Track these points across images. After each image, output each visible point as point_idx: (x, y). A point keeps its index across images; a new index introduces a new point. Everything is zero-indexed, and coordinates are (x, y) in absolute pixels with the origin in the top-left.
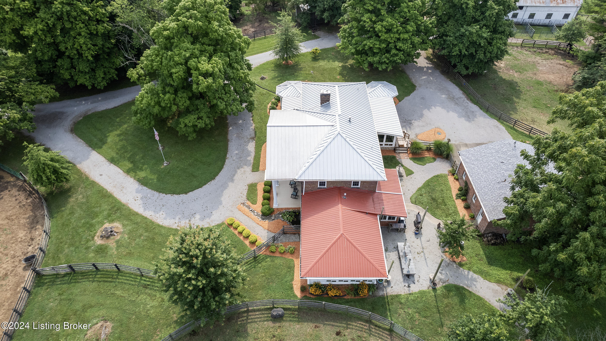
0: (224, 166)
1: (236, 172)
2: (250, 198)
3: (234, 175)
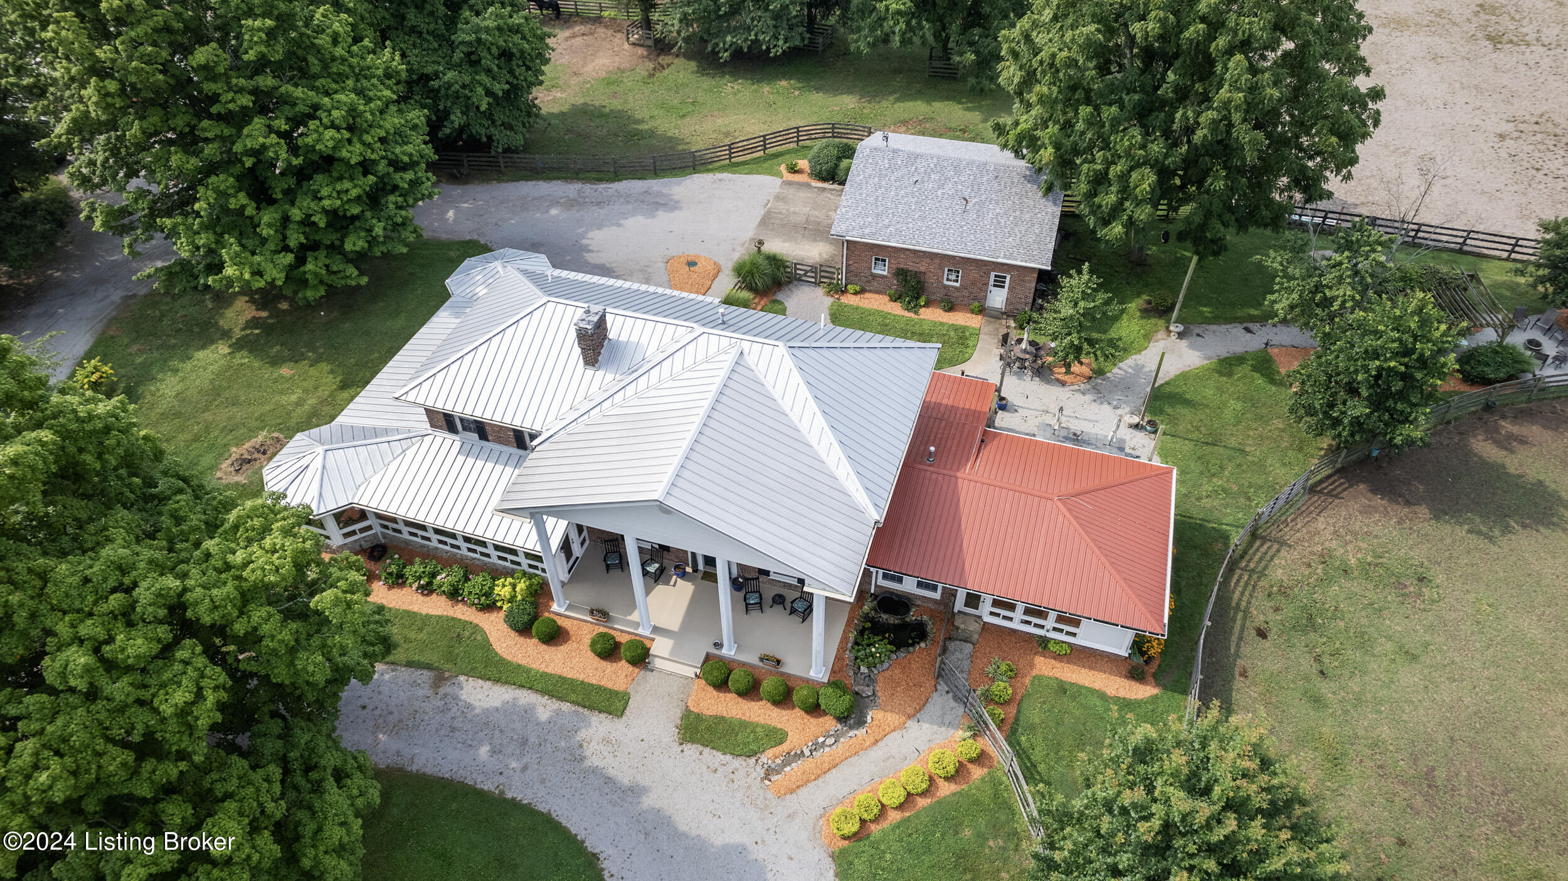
0: (542, 808)
1: (595, 770)
2: (753, 747)
3: (608, 780)
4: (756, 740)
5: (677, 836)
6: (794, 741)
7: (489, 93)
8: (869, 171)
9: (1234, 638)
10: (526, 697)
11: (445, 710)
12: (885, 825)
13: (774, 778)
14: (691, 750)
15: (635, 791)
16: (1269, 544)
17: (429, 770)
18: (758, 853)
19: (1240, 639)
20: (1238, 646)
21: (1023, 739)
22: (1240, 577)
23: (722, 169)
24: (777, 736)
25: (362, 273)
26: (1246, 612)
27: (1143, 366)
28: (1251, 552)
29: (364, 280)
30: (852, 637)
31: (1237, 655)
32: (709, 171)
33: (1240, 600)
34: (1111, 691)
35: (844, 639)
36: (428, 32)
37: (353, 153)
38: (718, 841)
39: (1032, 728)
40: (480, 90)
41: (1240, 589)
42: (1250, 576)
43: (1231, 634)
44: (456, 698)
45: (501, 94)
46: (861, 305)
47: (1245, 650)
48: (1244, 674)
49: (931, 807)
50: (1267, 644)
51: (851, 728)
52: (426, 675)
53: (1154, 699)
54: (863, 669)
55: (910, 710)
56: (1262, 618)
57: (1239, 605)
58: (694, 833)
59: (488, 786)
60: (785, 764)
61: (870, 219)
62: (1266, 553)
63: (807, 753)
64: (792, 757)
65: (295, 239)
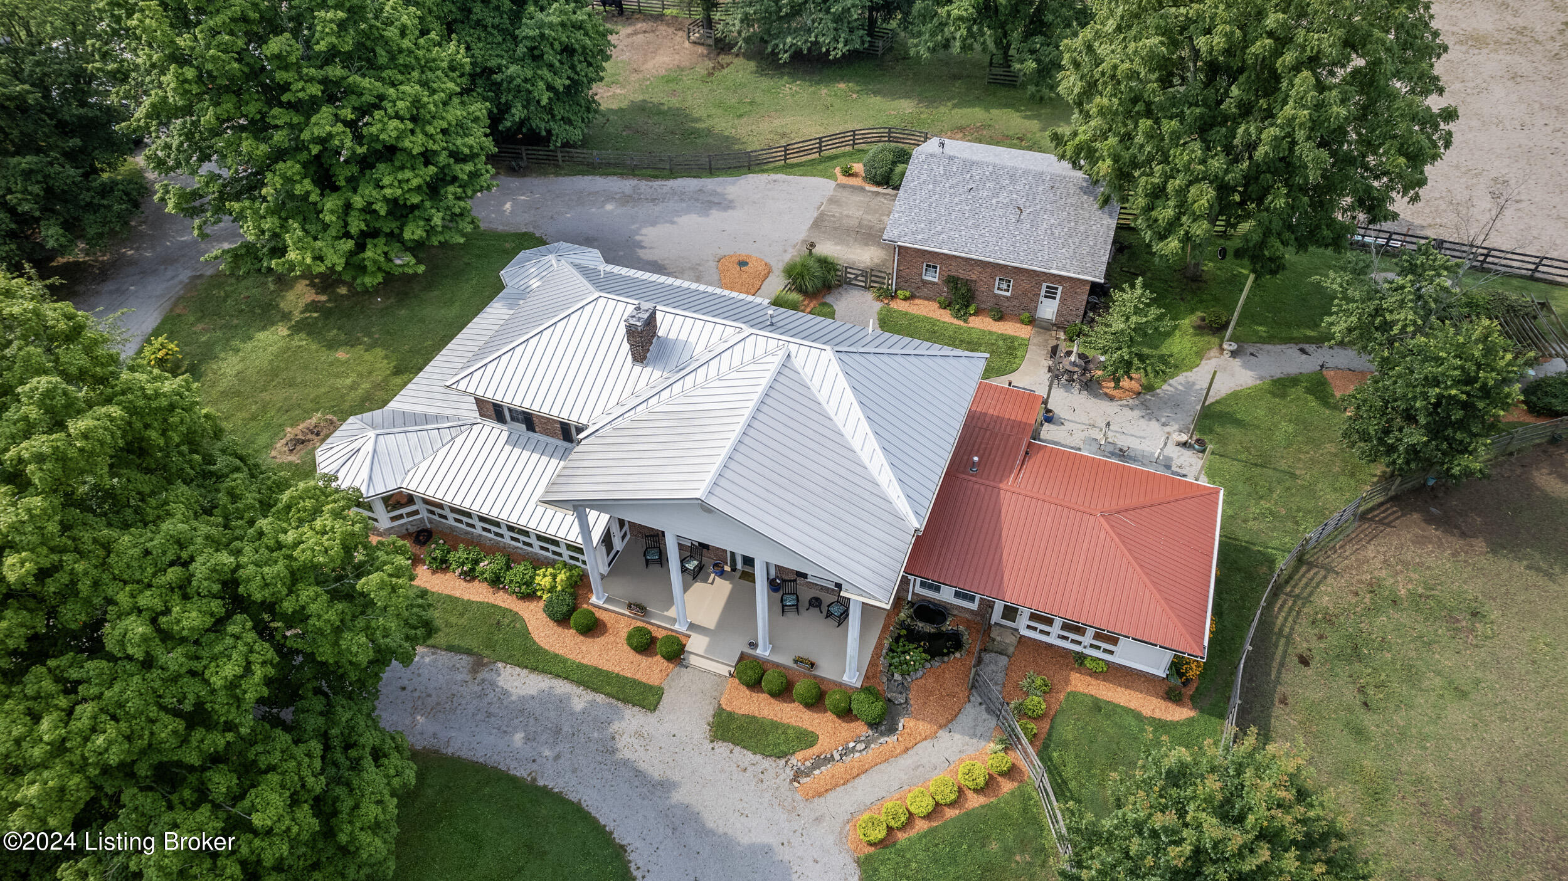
0: (573, 797)
1: (626, 763)
2: (784, 748)
3: (639, 773)
4: (787, 741)
5: (704, 832)
6: (824, 744)
7: (550, 88)
8: (924, 177)
9: (1276, 664)
10: (562, 687)
11: (481, 696)
12: (912, 833)
13: (803, 780)
14: (722, 748)
15: (665, 786)
16: (1315, 570)
17: (465, 754)
18: (785, 854)
19: (1282, 665)
20: (1279, 672)
21: (1055, 755)
22: (1285, 602)
23: (776, 170)
24: (807, 739)
25: (419, 262)
26: (1289, 638)
27: (1194, 384)
28: (1297, 577)
29: (421, 269)
30: (887, 643)
31: (1278, 681)
32: (763, 171)
33: (1283, 625)
34: (1146, 711)
35: (879, 646)
36: (493, 26)
37: (415, 144)
38: (745, 840)
39: (1065, 744)
40: (541, 85)
41: (1283, 614)
42: (1295, 602)
43: (1272, 659)
44: (493, 684)
45: (561, 89)
46: (910, 311)
47: (1287, 677)
48: (1284, 701)
49: (958, 818)
50: (1309, 672)
51: (882, 734)
52: (465, 660)
53: (1190, 722)
54: (897, 677)
55: (942, 720)
56: (1305, 645)
57: (1281, 630)
58: (721, 830)
59: (521, 773)
60: (815, 766)
61: (923, 225)
62: (1312, 579)
63: (837, 757)
64: (822, 761)
65: (356, 225)
